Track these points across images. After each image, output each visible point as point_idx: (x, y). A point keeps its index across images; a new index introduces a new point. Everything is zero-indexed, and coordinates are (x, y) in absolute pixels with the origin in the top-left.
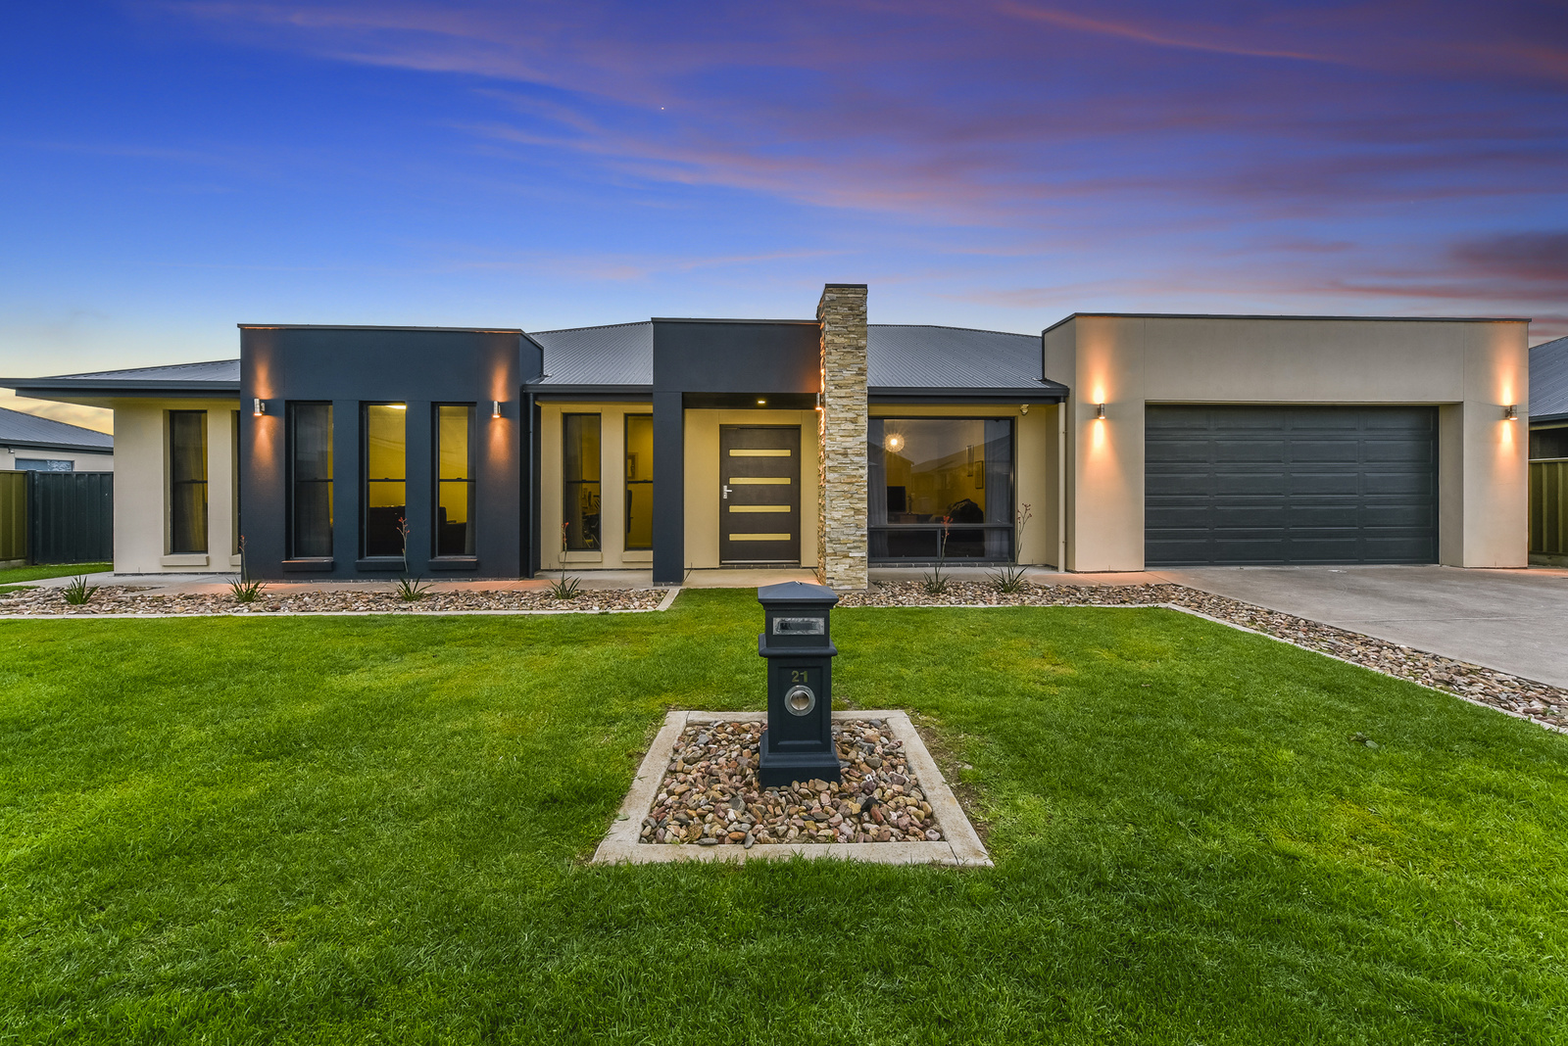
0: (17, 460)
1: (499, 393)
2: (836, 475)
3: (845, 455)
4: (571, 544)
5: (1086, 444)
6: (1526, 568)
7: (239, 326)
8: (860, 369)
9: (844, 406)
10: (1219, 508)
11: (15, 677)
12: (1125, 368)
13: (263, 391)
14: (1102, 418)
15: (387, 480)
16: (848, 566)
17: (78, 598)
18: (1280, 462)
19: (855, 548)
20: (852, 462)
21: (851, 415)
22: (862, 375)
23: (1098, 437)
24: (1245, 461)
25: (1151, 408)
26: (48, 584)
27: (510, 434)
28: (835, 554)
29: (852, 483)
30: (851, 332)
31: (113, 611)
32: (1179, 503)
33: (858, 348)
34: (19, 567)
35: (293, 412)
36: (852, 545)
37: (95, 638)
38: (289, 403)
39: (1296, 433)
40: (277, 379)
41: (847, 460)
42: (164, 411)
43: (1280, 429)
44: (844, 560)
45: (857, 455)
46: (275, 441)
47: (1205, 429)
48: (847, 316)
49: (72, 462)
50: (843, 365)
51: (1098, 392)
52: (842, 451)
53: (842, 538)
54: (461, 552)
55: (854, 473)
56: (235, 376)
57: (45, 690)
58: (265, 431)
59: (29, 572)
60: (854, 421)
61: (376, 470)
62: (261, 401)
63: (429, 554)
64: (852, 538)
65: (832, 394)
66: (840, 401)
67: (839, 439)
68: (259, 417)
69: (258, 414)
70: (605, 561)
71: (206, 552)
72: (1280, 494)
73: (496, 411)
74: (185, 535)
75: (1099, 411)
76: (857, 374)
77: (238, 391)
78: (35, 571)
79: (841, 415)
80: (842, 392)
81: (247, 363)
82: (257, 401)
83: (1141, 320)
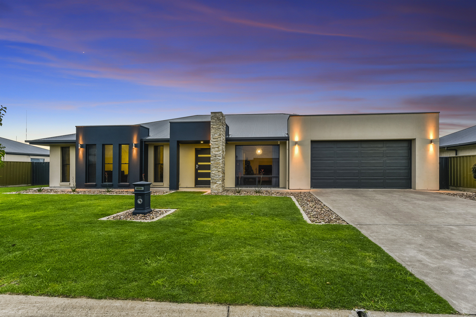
0: (31, 159)
1: (135, 141)
2: (213, 162)
3: (216, 157)
4: (156, 181)
5: (293, 152)
6: (439, 190)
7: (76, 126)
8: (220, 134)
9: (215, 144)
10: (337, 171)
11: (26, 201)
12: (304, 130)
13: (81, 142)
14: (297, 145)
15: (109, 164)
16: (216, 186)
17: (40, 191)
18: (357, 157)
19: (218, 181)
20: (217, 158)
21: (217, 146)
22: (220, 135)
23: (296, 151)
24: (346, 157)
25: (313, 142)
26: (35, 189)
27: (137, 152)
28: (213, 183)
29: (218, 164)
30: (217, 124)
31: (46, 193)
32: (325, 170)
33: (219, 128)
34: (30, 186)
35: (88, 147)
36: (217, 180)
37: (41, 196)
38: (86, 145)
39: (362, 148)
40: (84, 139)
41: (216, 158)
42: (61, 147)
43: (357, 147)
44: (215, 184)
45: (219, 157)
46: (83, 154)
47: (333, 148)
48: (216, 120)
49: (44, 159)
50: (215, 133)
51: (296, 138)
52: (215, 156)
53: (215, 178)
54: (126, 182)
55: (218, 161)
56: (74, 138)
57: (30, 202)
58: (81, 151)
59: (32, 187)
60: (218, 148)
61: (106, 162)
62: (80, 145)
63: (118, 182)
64: (217, 178)
65: (212, 141)
66: (214, 143)
67: (214, 152)
68: (80, 149)
69: (79, 148)
70: (164, 185)
71: (69, 182)
72: (357, 167)
73: (134, 146)
74: (65, 178)
75: (296, 143)
76: (219, 135)
77: (75, 142)
78: (33, 186)
79: (215, 146)
80: (215, 140)
81: (77, 135)
82: (79, 145)
83: (310, 117)
